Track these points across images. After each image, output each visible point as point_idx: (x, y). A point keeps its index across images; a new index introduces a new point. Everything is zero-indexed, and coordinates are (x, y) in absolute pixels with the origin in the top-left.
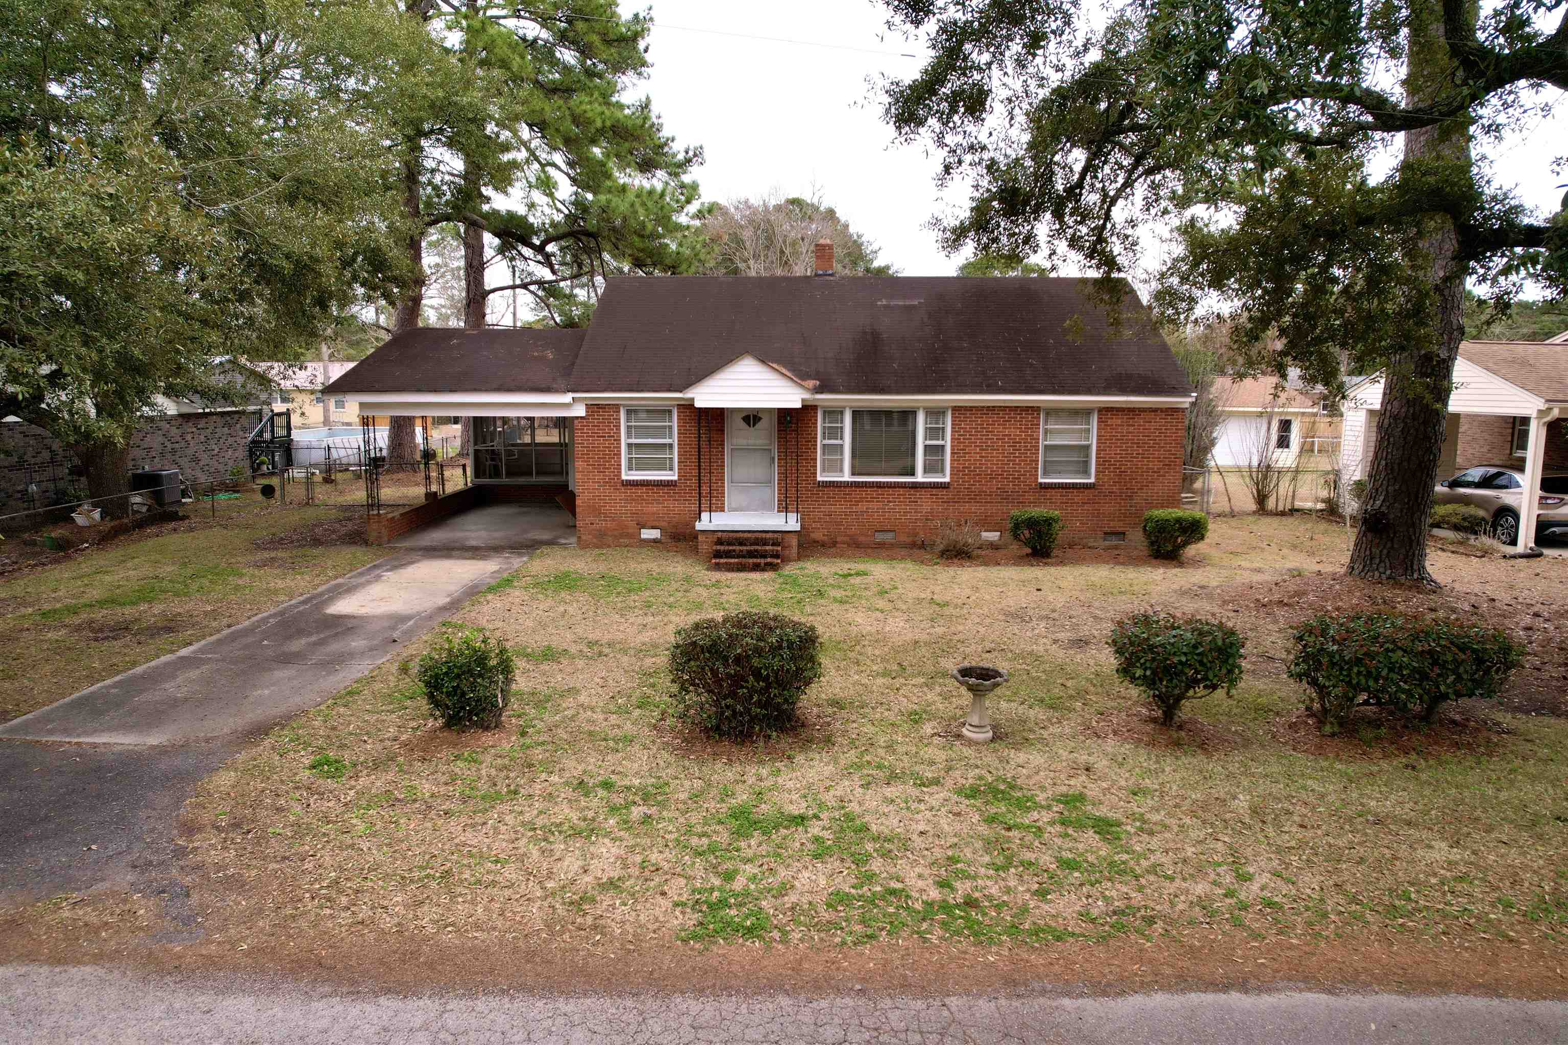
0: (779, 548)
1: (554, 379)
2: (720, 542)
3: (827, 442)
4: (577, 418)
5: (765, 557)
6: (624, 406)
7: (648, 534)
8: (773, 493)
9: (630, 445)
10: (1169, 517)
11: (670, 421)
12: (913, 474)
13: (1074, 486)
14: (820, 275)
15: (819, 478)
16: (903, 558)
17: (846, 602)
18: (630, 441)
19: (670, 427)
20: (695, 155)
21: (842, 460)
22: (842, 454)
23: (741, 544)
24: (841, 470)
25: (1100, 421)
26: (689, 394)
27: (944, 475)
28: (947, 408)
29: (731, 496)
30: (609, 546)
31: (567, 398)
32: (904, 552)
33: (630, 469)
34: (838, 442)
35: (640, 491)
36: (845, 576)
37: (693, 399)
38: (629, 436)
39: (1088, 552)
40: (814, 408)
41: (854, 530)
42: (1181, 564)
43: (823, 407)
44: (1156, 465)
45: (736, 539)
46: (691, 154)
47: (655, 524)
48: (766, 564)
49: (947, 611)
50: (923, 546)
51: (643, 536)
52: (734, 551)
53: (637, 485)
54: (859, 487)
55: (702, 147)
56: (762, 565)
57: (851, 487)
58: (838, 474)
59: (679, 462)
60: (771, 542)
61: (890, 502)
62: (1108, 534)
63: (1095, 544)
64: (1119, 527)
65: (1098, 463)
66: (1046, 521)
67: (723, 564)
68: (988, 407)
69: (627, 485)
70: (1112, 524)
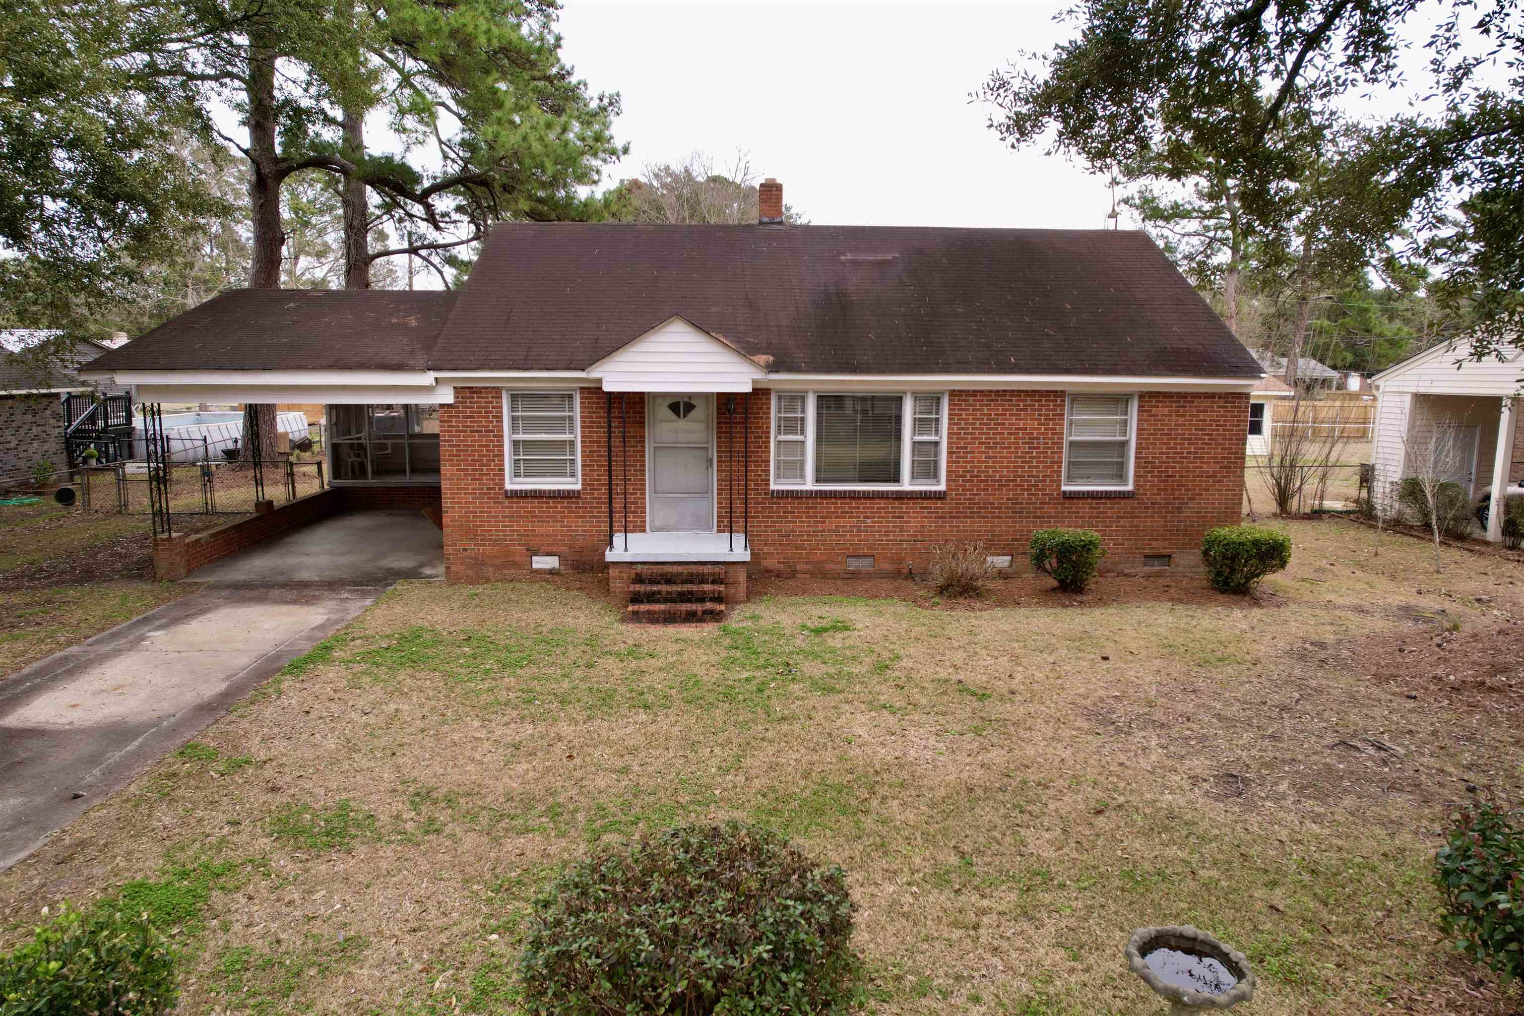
0: (722, 587)
1: (412, 353)
2: (639, 579)
3: (782, 437)
4: (441, 406)
5: (702, 600)
6: (508, 389)
7: (541, 563)
8: (711, 507)
9: (516, 443)
11: (571, 409)
12: (896, 479)
13: (1108, 495)
14: (766, 223)
15: (773, 487)
17: (832, 689)
18: (517, 437)
19: (571, 418)
20: (611, 104)
21: (802, 463)
22: (803, 453)
23: (669, 582)
24: (802, 476)
25: (1141, 409)
26: (594, 373)
27: (938, 482)
28: (942, 393)
29: (654, 511)
30: (488, 581)
31: (428, 378)
32: (887, 585)
33: (517, 475)
34: (799, 438)
35: (529, 505)
36: (817, 632)
37: (600, 381)
38: (514, 429)
39: (1123, 580)
40: (766, 392)
41: (819, 555)
42: (1256, 602)
43: (777, 391)
44: (1211, 468)
45: (662, 575)
47: (549, 549)
48: (704, 612)
49: (993, 709)
50: (910, 575)
51: (535, 566)
52: (659, 593)
53: (526, 497)
54: (826, 498)
55: (618, 95)
56: (700, 614)
57: (816, 498)
58: (798, 480)
59: (583, 466)
60: (711, 578)
61: (867, 517)
62: (1150, 558)
63: (1132, 571)
64: (1164, 548)
65: (1137, 466)
66: (1084, 546)
67: (644, 612)
68: (998, 391)
69: (512, 497)
70: (1155, 544)
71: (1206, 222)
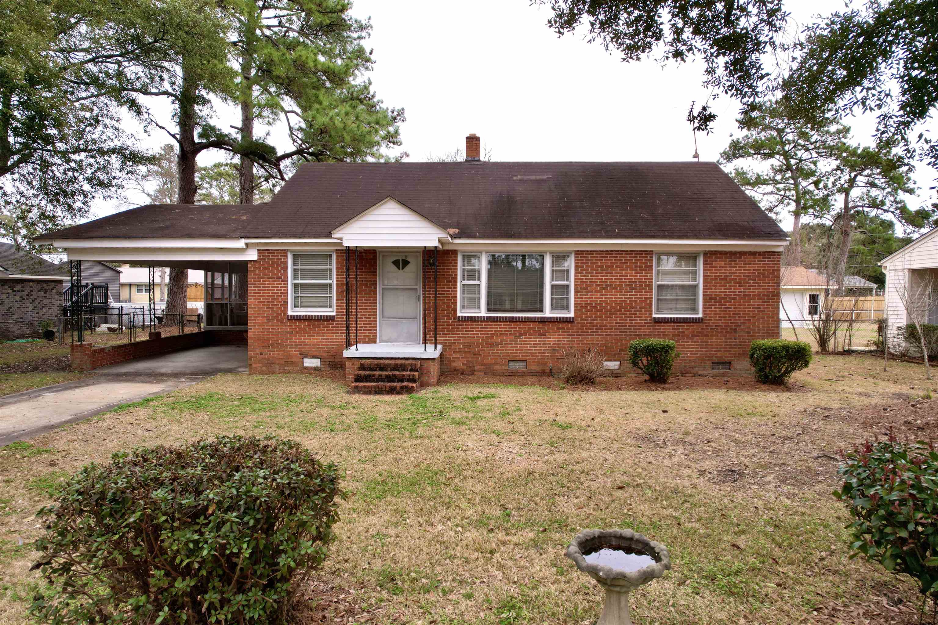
0: (416, 374)
2: (362, 367)
3: (466, 282)
4: (251, 261)
5: (402, 381)
6: (291, 251)
7: (309, 363)
8: (417, 328)
9: (296, 286)
10: (776, 345)
11: (331, 264)
12: (541, 310)
13: (685, 321)
14: (470, 161)
15: (459, 314)
16: (532, 384)
17: (464, 423)
18: (297, 281)
19: (330, 270)
20: (399, 115)
21: (479, 299)
22: (479, 293)
23: (382, 369)
24: (479, 307)
25: (705, 263)
26: (336, 238)
27: (569, 312)
28: (571, 251)
29: (382, 329)
30: (275, 374)
31: (241, 243)
32: (534, 379)
33: (296, 306)
34: (477, 282)
35: (303, 325)
36: (473, 399)
37: (341, 239)
38: (295, 278)
39: (697, 378)
40: (455, 252)
41: (490, 360)
42: (788, 389)
43: (462, 252)
44: (756, 302)
45: (377, 365)
46: (396, 113)
47: (314, 354)
48: (401, 388)
49: (569, 434)
50: (551, 374)
51: (306, 365)
52: (374, 375)
53: (301, 320)
54: (494, 321)
55: (403, 109)
56: (398, 388)
57: (487, 321)
58: (477, 310)
59: (337, 300)
60: (410, 367)
61: (522, 335)
62: (716, 363)
63: (705, 372)
64: (726, 357)
65: (705, 301)
66: (663, 348)
67: (361, 387)
68: (607, 251)
69: (291, 320)
70: (719, 354)
71: (778, 186)
